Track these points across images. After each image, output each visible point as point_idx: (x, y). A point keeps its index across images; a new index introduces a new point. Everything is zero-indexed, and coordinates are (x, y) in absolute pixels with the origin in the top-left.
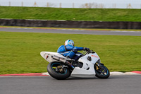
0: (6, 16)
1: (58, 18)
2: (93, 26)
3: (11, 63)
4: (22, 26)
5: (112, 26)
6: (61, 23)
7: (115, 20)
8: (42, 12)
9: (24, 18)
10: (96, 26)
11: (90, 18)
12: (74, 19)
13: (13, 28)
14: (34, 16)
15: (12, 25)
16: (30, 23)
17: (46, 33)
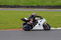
0: (11, 4)
1: (33, 4)
2: (49, 8)
3: (15, 24)
4: (18, 8)
5: (57, 8)
6: (35, 6)
7: (58, 5)
8: (26, 2)
9: (18, 5)
10: (50, 7)
11: (47, 4)
12: (40, 5)
13: (14, 9)
14: (23, 4)
15: (14, 8)
16: (21, 7)
17: (29, 11)
